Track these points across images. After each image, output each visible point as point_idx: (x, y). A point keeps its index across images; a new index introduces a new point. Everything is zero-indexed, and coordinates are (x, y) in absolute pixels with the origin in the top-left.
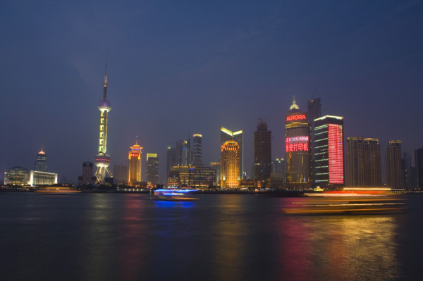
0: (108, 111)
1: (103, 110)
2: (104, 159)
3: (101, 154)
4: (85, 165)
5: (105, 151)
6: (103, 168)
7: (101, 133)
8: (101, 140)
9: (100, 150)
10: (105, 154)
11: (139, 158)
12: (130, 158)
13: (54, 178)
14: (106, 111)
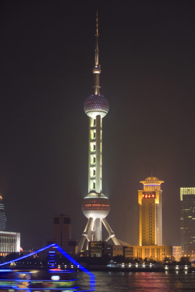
0: (103, 115)
1: (93, 115)
2: (97, 204)
3: (93, 195)
4: (56, 221)
5: (99, 189)
6: (98, 220)
7: (92, 157)
8: (92, 170)
9: (91, 187)
10: (99, 195)
11: (157, 202)
12: (140, 202)
13: (15, 241)
14: (98, 117)
